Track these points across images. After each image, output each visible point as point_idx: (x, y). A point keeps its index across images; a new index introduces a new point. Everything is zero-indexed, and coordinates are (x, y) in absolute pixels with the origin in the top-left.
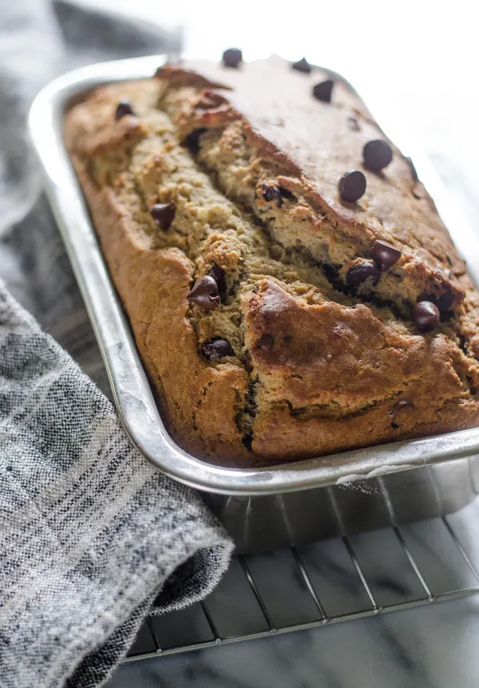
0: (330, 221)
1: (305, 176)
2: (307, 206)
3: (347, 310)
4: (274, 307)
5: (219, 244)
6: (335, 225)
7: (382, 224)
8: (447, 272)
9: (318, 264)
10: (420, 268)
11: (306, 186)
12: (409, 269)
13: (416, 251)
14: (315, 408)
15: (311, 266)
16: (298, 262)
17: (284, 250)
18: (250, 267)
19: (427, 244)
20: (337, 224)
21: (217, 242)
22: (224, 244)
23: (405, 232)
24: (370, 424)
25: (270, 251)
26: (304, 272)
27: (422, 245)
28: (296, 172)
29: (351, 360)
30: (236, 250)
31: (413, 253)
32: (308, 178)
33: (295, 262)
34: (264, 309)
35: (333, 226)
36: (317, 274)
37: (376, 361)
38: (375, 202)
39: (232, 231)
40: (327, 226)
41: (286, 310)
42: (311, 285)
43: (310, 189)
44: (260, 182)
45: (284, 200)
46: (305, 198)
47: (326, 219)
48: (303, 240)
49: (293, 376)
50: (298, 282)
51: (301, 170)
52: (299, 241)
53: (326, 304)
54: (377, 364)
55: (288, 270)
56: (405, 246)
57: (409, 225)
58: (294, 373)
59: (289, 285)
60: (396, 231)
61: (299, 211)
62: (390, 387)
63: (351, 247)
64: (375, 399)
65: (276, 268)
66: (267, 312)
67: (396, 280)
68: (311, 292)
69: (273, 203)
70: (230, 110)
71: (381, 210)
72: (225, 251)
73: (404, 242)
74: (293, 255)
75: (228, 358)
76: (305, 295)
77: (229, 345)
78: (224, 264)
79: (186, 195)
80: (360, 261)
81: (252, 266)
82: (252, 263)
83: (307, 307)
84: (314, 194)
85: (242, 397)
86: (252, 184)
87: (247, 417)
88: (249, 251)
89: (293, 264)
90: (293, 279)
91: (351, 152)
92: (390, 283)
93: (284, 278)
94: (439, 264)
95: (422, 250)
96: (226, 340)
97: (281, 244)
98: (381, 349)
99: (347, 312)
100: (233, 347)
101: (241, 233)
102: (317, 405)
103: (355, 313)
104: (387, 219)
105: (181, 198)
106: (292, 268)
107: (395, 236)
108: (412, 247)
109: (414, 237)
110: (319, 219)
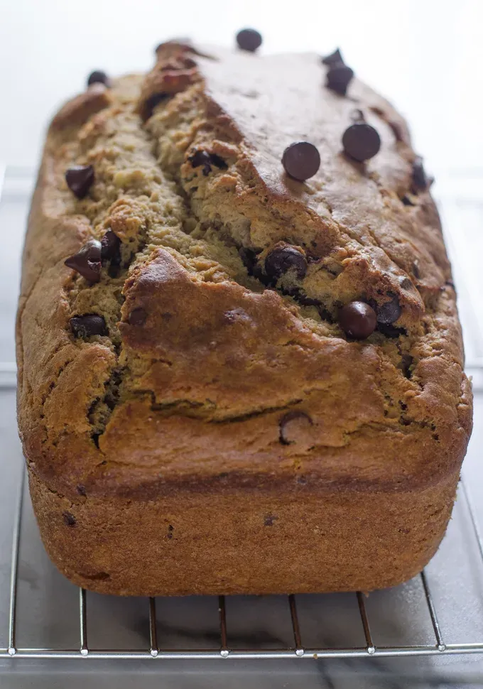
0: (257, 195)
1: (245, 144)
2: (235, 176)
3: (250, 295)
4: (158, 277)
5: (123, 209)
6: (263, 200)
7: (331, 211)
8: (401, 278)
9: (238, 247)
10: (363, 265)
11: (242, 153)
12: (347, 264)
13: (366, 248)
14: (185, 404)
15: (228, 245)
16: (212, 238)
17: (199, 224)
18: (151, 237)
19: (386, 246)
20: (266, 200)
21: (122, 206)
22: (128, 208)
23: (360, 225)
24: (250, 433)
25: (184, 223)
26: (216, 249)
27: (378, 244)
28: (237, 137)
29: (239, 352)
30: (140, 217)
31: (359, 249)
32: (248, 147)
33: (208, 238)
34: (144, 277)
35: (260, 202)
36: (231, 254)
37: (274, 358)
38: (332, 188)
39: (145, 197)
40: (253, 199)
41: (171, 283)
42: (216, 263)
43: (245, 156)
44: (192, 146)
45: (214, 167)
46: (238, 167)
47: (253, 192)
48: (222, 214)
49: (162, 361)
50: (201, 258)
51: (244, 137)
52: (217, 215)
53: (225, 283)
54: (274, 362)
55: (195, 244)
56: (354, 241)
57: (372, 220)
58: (163, 358)
59: (190, 259)
60: (347, 222)
61: (224, 180)
62: (285, 392)
63: (278, 229)
64: (262, 403)
65: (182, 240)
66: (146, 282)
67: (329, 276)
68: (212, 269)
69: (199, 170)
70: (195, 74)
71: (336, 197)
72: (126, 216)
73: (351, 235)
74: (209, 231)
75: (99, 337)
76: (204, 272)
77: (105, 323)
78: (121, 230)
79: (112, 158)
80: (283, 245)
81: (155, 236)
82: (154, 233)
83: (200, 282)
84: (247, 161)
85: (102, 382)
86: (185, 148)
87: (105, 408)
88: (156, 220)
89: (205, 239)
90: (198, 254)
91: (330, 137)
92: (320, 279)
93: (188, 253)
94: (393, 268)
95: (377, 248)
96: (103, 318)
97: (197, 219)
98: (283, 345)
99: (250, 297)
100: (109, 326)
101: (156, 200)
102: (186, 401)
103: (260, 299)
104: (340, 208)
105: (105, 161)
106: (199, 242)
107: (343, 226)
108: (363, 244)
109: (372, 234)
110: (245, 190)
